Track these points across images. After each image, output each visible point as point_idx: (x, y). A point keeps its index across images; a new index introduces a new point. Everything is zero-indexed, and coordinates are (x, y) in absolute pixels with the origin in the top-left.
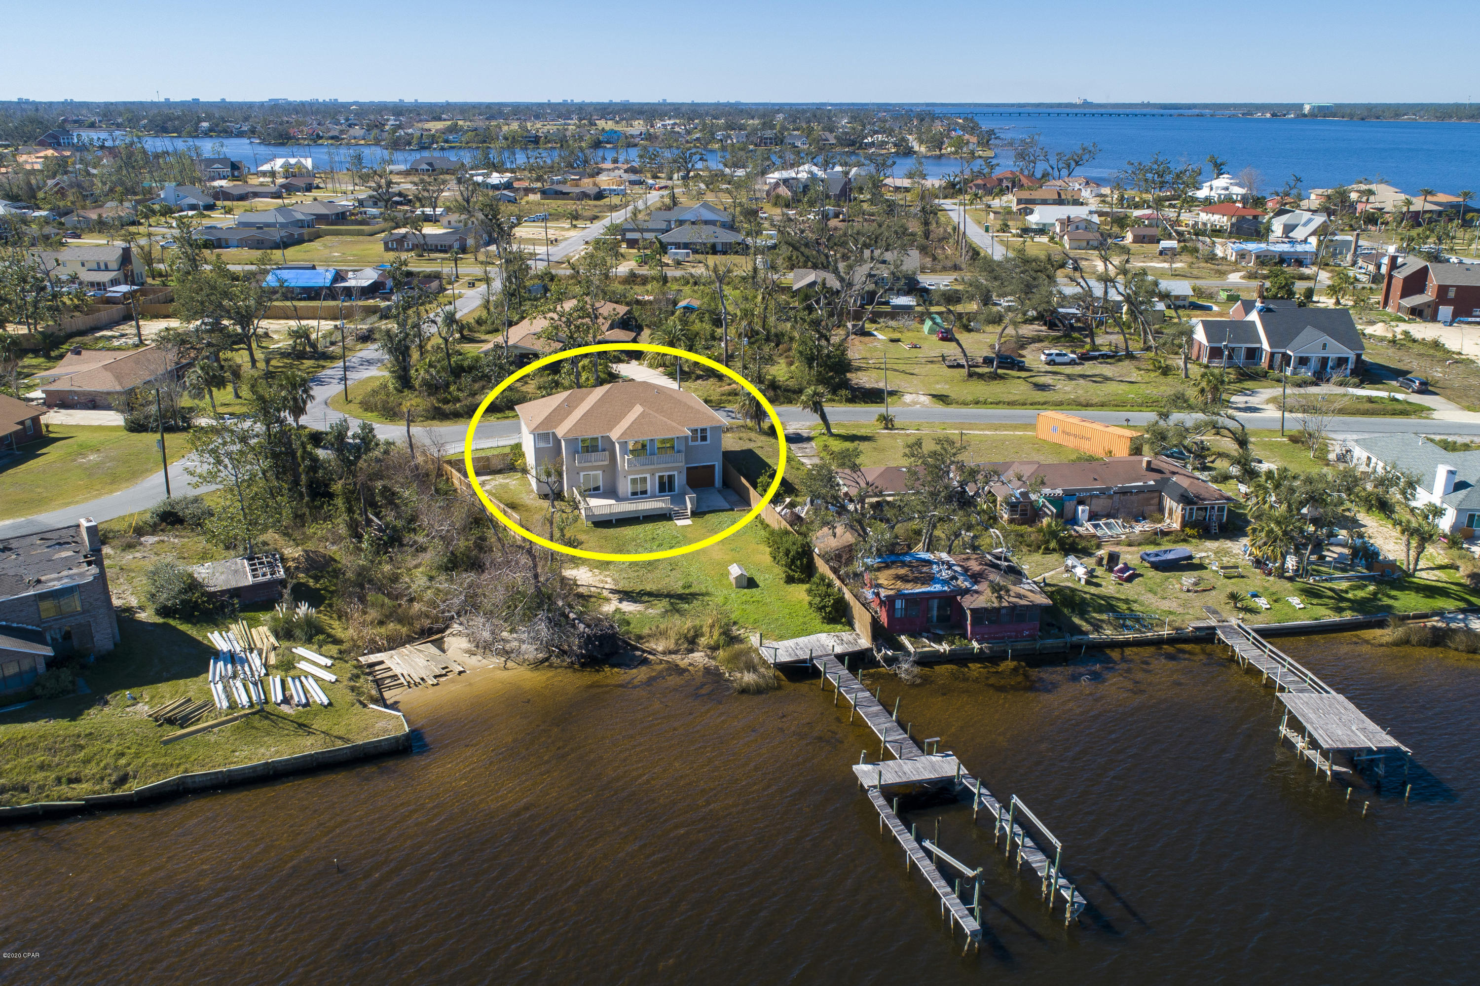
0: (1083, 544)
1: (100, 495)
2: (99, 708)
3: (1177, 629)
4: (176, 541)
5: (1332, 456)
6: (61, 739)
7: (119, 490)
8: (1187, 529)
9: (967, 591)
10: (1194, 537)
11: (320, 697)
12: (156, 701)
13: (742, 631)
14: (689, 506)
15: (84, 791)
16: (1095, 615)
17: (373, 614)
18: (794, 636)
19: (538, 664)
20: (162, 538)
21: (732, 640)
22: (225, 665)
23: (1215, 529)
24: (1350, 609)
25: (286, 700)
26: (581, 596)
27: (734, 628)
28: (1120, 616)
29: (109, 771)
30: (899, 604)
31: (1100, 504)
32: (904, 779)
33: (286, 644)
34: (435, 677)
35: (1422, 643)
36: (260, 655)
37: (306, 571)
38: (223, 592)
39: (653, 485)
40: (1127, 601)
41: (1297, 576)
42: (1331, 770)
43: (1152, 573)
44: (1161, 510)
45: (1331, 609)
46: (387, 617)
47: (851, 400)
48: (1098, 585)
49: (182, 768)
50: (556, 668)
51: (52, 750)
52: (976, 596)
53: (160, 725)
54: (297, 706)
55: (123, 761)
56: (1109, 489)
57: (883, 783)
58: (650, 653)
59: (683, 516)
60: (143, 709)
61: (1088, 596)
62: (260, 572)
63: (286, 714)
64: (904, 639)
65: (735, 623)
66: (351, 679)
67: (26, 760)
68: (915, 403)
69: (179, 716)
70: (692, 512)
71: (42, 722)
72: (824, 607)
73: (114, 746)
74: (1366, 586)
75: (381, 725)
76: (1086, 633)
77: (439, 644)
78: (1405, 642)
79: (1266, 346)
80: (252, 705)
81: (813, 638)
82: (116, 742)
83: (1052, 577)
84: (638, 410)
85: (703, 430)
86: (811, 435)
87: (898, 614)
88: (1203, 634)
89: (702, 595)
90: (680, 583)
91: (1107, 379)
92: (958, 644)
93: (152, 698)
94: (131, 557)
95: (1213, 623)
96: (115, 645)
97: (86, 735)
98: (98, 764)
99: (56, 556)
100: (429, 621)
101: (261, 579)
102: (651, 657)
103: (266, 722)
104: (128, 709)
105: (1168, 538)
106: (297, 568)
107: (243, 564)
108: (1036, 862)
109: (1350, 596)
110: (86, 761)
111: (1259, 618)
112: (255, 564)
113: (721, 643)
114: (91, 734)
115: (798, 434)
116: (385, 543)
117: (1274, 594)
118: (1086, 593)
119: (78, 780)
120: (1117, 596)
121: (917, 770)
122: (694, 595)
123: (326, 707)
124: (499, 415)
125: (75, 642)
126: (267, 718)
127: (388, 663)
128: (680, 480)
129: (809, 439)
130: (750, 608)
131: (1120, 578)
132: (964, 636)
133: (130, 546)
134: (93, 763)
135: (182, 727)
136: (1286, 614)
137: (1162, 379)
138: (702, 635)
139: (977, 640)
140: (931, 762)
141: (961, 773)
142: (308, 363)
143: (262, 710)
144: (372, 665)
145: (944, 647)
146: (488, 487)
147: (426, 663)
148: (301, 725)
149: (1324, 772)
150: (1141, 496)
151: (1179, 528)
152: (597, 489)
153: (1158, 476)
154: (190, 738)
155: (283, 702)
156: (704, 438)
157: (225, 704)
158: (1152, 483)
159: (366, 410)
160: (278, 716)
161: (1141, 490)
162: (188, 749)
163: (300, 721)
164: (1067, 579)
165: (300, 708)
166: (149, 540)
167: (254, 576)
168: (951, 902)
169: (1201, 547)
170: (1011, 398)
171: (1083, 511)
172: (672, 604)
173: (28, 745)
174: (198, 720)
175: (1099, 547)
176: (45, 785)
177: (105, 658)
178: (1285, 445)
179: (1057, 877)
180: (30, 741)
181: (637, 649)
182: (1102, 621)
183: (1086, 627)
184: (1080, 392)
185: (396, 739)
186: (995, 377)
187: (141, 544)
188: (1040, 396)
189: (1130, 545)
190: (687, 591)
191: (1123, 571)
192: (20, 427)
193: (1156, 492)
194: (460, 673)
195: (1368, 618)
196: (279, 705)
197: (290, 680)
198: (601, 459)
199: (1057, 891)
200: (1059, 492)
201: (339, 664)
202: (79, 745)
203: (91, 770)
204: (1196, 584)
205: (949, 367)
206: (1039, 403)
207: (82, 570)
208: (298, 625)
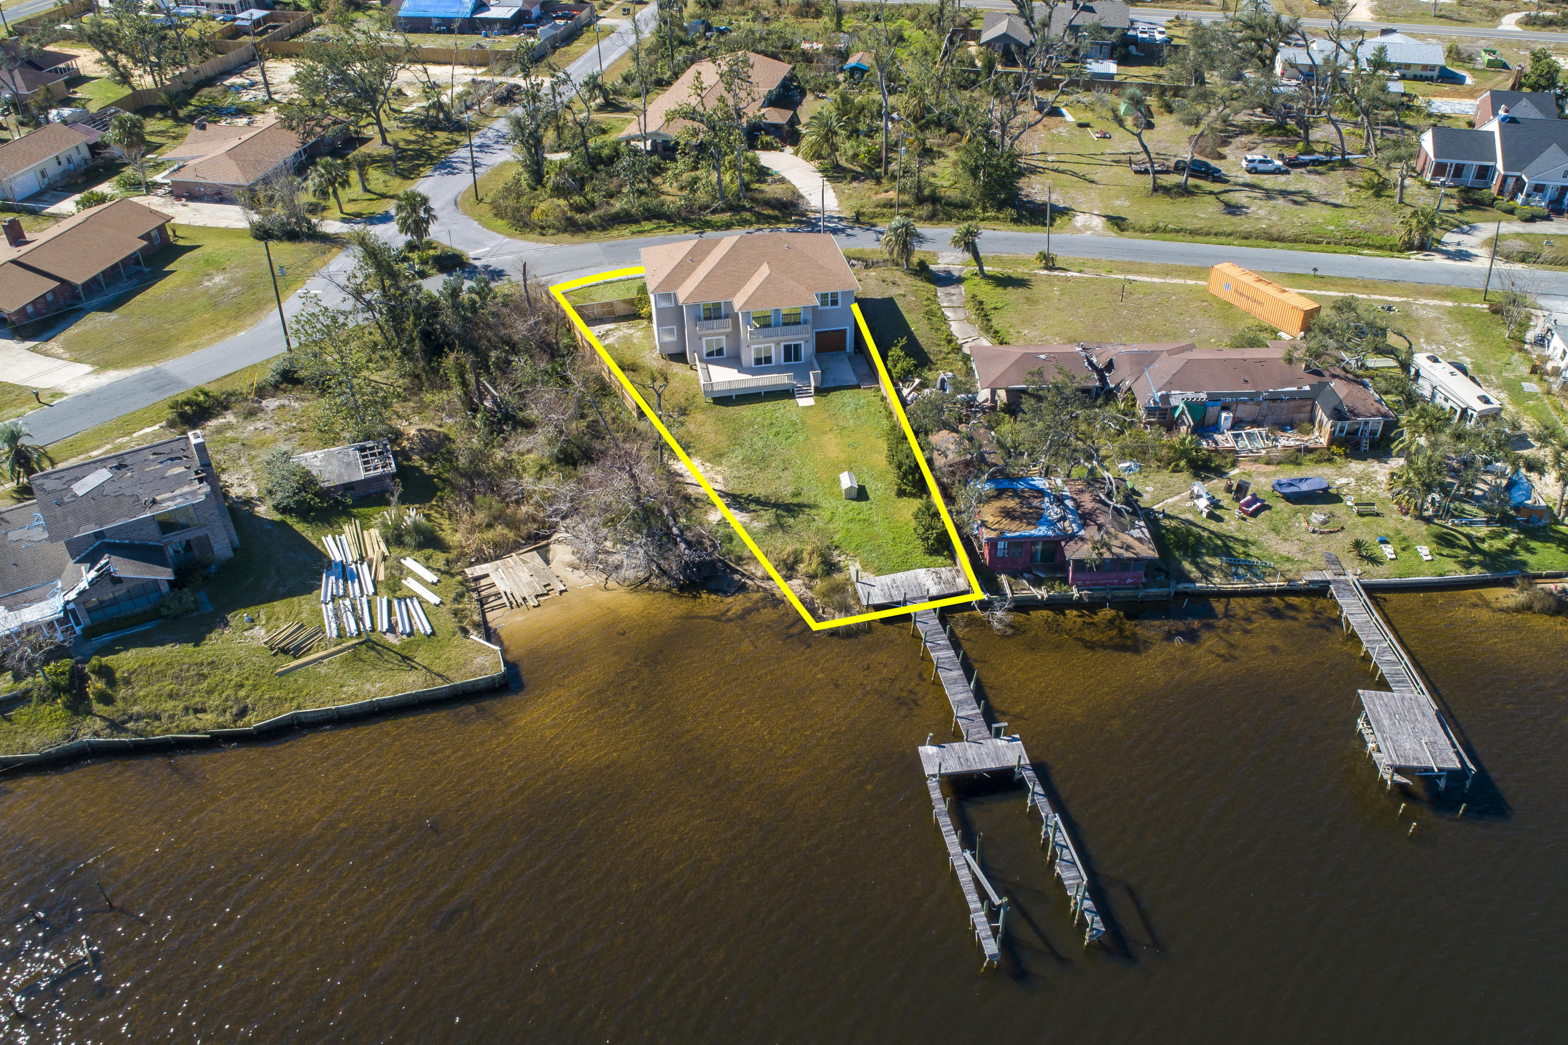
0: (1217, 461)
1: (224, 335)
2: (220, 630)
3: (1290, 581)
4: (297, 405)
5: (1530, 336)
6: (185, 667)
7: (242, 328)
8: (1334, 447)
9: (1072, 537)
10: (1340, 455)
11: (423, 626)
12: (272, 623)
13: (843, 557)
14: (813, 384)
15: (208, 722)
16: (1207, 559)
17: (481, 517)
18: (893, 570)
19: (637, 586)
20: (282, 402)
21: (830, 567)
22: (337, 579)
23: (1365, 445)
24: (1482, 564)
25: (392, 629)
26: (687, 498)
27: (836, 553)
28: (1234, 562)
29: (230, 703)
30: (1001, 545)
31: (1245, 411)
32: (965, 768)
33: (396, 551)
34: (537, 596)
35: (1544, 611)
36: (370, 567)
37: (421, 453)
38: (337, 488)
39: (778, 355)
40: (1245, 543)
41: (1436, 516)
42: (1392, 781)
43: (1282, 506)
44: (1312, 420)
45: (1458, 562)
46: (496, 518)
47: (1017, 221)
48: (1219, 519)
49: (295, 703)
50: (655, 591)
51: (179, 679)
52: (1080, 543)
53: (275, 655)
54: (402, 634)
55: (242, 693)
56: (1258, 394)
57: (943, 771)
58: (749, 578)
59: (805, 394)
60: (260, 633)
61: (1205, 534)
62: (372, 465)
63: (391, 644)
64: (1003, 579)
65: (837, 547)
66: (455, 600)
67: (156, 688)
68: (1087, 228)
69: (292, 646)
70: (816, 388)
71: (168, 647)
72: (928, 538)
73: (234, 676)
74: (1506, 533)
75: (480, 660)
76: (1193, 581)
77: (544, 553)
78: (1526, 608)
79: (1500, 166)
80: (359, 634)
81: (911, 573)
82: (235, 671)
83: (1174, 505)
84: (764, 271)
85: (834, 295)
86: (963, 275)
87: (1000, 554)
88: (1317, 587)
89: (809, 506)
90: (790, 489)
91: (1311, 198)
92: (1058, 590)
93: (268, 619)
94: (252, 428)
95: (1328, 576)
96: (235, 550)
97: (209, 664)
98: (220, 695)
99: (170, 473)
100: (535, 526)
101: (372, 473)
102: (749, 582)
103: (373, 653)
104: (246, 633)
105: (1311, 456)
106: (412, 449)
107: (355, 456)
108: (1069, 879)
109: (1485, 546)
110: (210, 692)
111: (1380, 570)
112: (366, 456)
113: (819, 571)
114: (213, 662)
115: (949, 273)
116: (499, 420)
117: (1404, 539)
118: (1204, 529)
119: (203, 711)
120: (1236, 535)
121: (980, 755)
122: (801, 506)
123: (429, 636)
124: (635, 228)
125: (196, 553)
126: (373, 648)
127: (493, 578)
128: (807, 349)
129: (959, 280)
130: (855, 527)
131: (1244, 512)
132: (1064, 581)
133: (251, 414)
134: (216, 694)
135: (295, 657)
136: (1410, 567)
137: (1374, 203)
138: (802, 561)
139: (1077, 586)
140: (996, 748)
141: (1022, 762)
142: (442, 136)
143: (368, 640)
144: (477, 579)
145: (1041, 593)
146: (610, 340)
147: (529, 578)
148: (405, 658)
149: (1386, 781)
150: (1292, 403)
151: (1325, 444)
152: (720, 352)
153: (1315, 380)
154: (303, 670)
155: (388, 631)
156: (835, 303)
157: (335, 633)
158: (1307, 388)
159: (496, 215)
160: (383, 646)
161: (1292, 397)
162: (301, 681)
163: (405, 652)
164: (1189, 510)
165: (404, 637)
166: (271, 404)
167: (366, 470)
168: (979, 918)
169: (1344, 470)
170: (1197, 224)
171: (1226, 419)
172: (777, 516)
173: (157, 673)
174: (310, 649)
175: (1234, 464)
176: (174, 715)
177: (227, 567)
178: (1483, 315)
179: (1084, 898)
180: (159, 668)
181: (737, 572)
182: (1213, 567)
183: (1195, 573)
184: (1274, 218)
185: (493, 679)
186: (1184, 191)
187: (262, 410)
188: (1228, 223)
189: (1268, 463)
190: (795, 501)
191: (1248, 504)
192: (145, 243)
193: (1309, 399)
194: (561, 592)
195: (1496, 576)
196: (385, 633)
197: (395, 602)
198: (725, 326)
199: (1082, 913)
200: (1203, 396)
201: (446, 580)
202: (203, 675)
203: (214, 701)
204: (1325, 523)
205: (1136, 172)
206: (1224, 234)
207: (194, 488)
208: (408, 531)
